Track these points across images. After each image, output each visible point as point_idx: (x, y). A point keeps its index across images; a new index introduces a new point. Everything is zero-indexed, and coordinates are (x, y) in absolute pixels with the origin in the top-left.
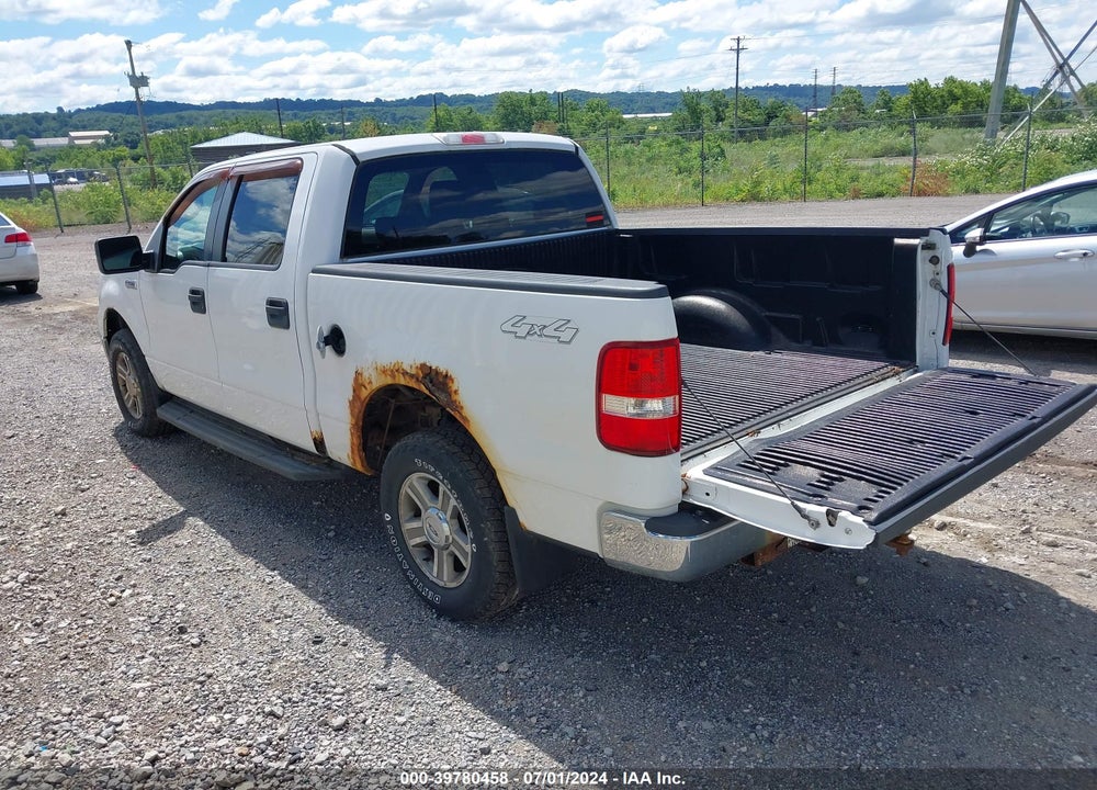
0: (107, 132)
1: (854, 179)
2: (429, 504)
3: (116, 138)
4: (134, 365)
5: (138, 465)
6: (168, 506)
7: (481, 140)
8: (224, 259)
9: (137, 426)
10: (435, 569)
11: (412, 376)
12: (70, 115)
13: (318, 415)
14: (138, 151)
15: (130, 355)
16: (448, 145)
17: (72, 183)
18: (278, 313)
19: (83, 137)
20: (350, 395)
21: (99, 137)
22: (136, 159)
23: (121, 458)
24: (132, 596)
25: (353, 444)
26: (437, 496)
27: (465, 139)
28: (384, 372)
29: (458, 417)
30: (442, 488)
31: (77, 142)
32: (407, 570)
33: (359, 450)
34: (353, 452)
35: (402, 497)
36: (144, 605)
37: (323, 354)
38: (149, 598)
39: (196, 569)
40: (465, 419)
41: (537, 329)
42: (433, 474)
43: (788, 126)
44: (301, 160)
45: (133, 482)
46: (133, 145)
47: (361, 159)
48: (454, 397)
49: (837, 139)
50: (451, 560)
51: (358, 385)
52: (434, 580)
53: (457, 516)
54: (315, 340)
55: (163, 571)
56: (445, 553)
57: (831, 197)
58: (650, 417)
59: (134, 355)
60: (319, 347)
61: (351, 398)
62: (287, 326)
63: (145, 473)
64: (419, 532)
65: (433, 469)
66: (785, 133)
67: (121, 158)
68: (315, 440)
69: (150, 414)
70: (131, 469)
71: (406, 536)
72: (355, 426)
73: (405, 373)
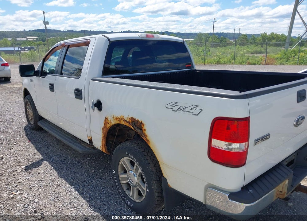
0: (37, 37)
1: (248, 59)
2: (130, 169)
3: (39, 39)
4: (32, 107)
5: (30, 141)
6: (38, 156)
7: (153, 36)
8: (62, 74)
9: (32, 126)
10: (131, 193)
11: (127, 122)
12: (27, 32)
13: (91, 131)
14: (45, 42)
15: (30, 103)
16: (141, 37)
17: (26, 51)
18: (79, 94)
19: (30, 38)
20: (103, 126)
21: (34, 38)
22: (44, 45)
23: (25, 137)
24: (20, 194)
25: (102, 143)
26: (134, 167)
27: (147, 36)
28: (116, 119)
29: (145, 139)
30: (136, 164)
31: (28, 39)
32: (120, 192)
33: (105, 146)
34: (102, 146)
35: (120, 165)
36: (23, 199)
37: (94, 110)
38: (25, 195)
39: (44, 183)
40: (148, 140)
41: (182, 108)
42: (132, 159)
43: (226, 44)
44: (90, 40)
45: (28, 147)
46: (44, 41)
47: (111, 40)
48: (144, 132)
49: (241, 48)
50: (137, 191)
51: (106, 122)
52: (131, 198)
53: (141, 175)
54: (91, 105)
55: (32, 184)
56: (135, 189)
57: (241, 64)
58: (233, 151)
59: (32, 104)
60: (92, 108)
61: (103, 127)
62: (81, 99)
63: (32, 144)
64: (126, 179)
65: (133, 157)
66: (225, 46)
67: (40, 44)
68: (89, 139)
69: (36, 123)
70: (28, 142)
71: (120, 179)
72: (104, 137)
73: (125, 120)
